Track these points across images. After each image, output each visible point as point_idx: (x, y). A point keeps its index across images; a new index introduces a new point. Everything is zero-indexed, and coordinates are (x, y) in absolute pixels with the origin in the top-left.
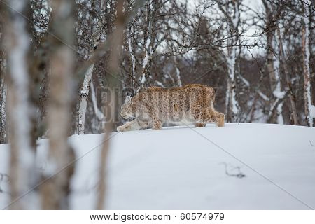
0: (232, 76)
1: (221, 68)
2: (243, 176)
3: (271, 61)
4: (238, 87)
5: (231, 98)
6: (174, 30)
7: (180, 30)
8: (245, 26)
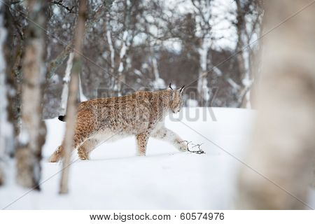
0: (204, 66)
1: (194, 58)
2: (203, 152)
3: (241, 52)
4: (210, 75)
5: (203, 85)
6: (151, 24)
7: (156, 24)
8: (217, 20)
